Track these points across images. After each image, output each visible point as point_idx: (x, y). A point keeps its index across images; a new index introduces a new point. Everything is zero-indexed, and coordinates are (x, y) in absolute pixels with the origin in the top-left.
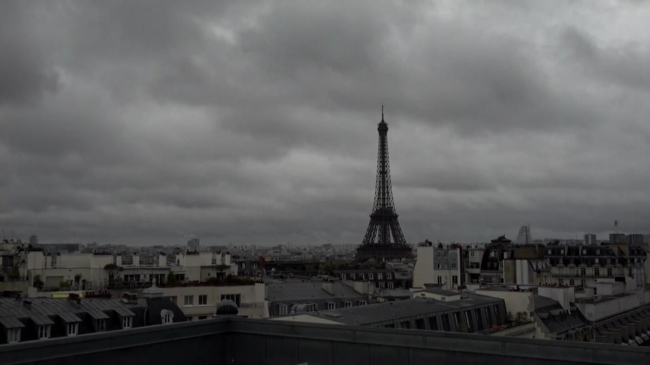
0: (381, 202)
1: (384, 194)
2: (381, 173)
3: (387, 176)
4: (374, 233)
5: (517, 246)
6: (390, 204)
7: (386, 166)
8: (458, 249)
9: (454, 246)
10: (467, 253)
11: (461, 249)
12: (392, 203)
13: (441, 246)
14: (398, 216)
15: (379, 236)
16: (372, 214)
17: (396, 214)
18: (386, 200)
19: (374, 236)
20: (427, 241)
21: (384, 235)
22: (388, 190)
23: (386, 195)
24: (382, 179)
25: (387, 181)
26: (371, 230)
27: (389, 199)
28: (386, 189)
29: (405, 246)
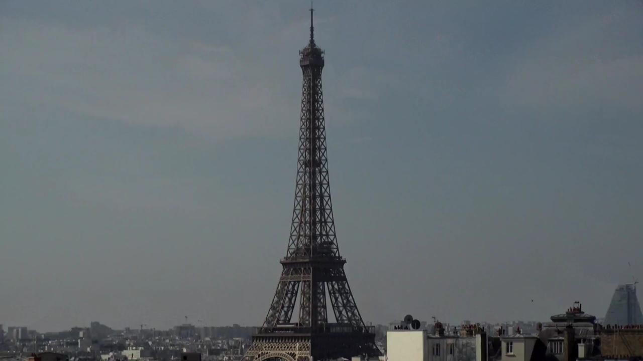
0: (308, 232)
1: (313, 212)
2: (306, 164)
3: (321, 172)
4: (290, 300)
5: (609, 331)
6: (327, 235)
7: (320, 149)
8: (478, 338)
9: (471, 330)
10: (496, 344)
11: (484, 337)
12: (331, 233)
13: (439, 327)
14: (345, 262)
15: (303, 307)
16: (287, 258)
17: (339, 257)
18: (318, 226)
19: (291, 307)
20: (409, 319)
21: (315, 306)
22: (322, 202)
23: (318, 213)
24: (310, 177)
25: (321, 184)
26: (285, 293)
27: (326, 222)
28: (318, 200)
29: (360, 329)
